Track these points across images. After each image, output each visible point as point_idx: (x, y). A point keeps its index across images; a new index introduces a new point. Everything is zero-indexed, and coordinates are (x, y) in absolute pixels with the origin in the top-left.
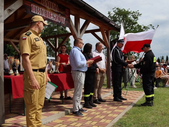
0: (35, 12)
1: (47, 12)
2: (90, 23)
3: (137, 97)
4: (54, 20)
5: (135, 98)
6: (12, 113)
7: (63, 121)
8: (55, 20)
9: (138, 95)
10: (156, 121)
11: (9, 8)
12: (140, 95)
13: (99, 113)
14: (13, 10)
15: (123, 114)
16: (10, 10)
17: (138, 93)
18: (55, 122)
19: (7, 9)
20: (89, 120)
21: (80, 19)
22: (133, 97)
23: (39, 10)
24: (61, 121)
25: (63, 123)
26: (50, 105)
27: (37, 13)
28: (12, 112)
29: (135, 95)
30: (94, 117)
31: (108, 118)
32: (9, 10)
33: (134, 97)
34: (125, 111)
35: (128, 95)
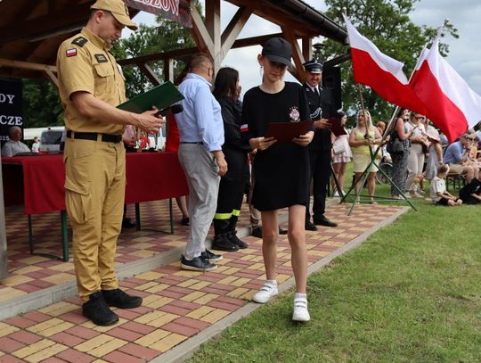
2: (252, 15)
3: (379, 221)
4: (150, 4)
5: (372, 223)
6: (35, 254)
7: (162, 275)
8: (153, 4)
9: (384, 216)
10: (407, 281)
12: (387, 216)
15: (326, 261)
17: (384, 210)
18: (141, 277)
20: (232, 275)
22: (368, 219)
24: (157, 276)
25: (163, 280)
26: (138, 237)
28: (35, 252)
29: (376, 214)
30: (244, 266)
31: (283, 272)
33: (372, 220)
34: (334, 255)
35: (357, 215)
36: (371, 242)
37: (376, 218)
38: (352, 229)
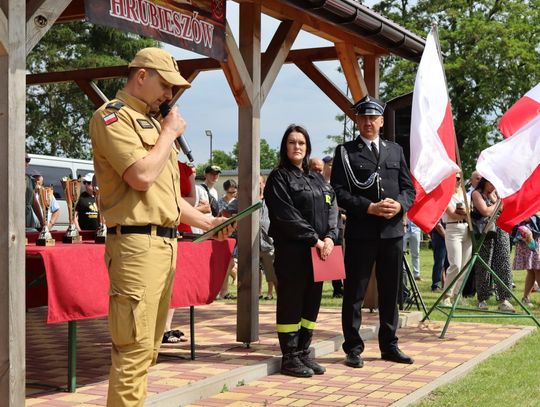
0: (122, 14)
1: (156, 6)
5: (478, 348)
11: (38, 13)
13: (336, 389)
14: (50, 15)
15: (423, 393)
16: (42, 20)
19: (36, 15)
21: (262, 14)
22: (471, 343)
23: (134, 6)
27: (129, 17)
29: (483, 336)
31: (370, 403)
32: (40, 18)
34: (432, 386)
36: (481, 371)
37: (482, 341)
38: (450, 356)
